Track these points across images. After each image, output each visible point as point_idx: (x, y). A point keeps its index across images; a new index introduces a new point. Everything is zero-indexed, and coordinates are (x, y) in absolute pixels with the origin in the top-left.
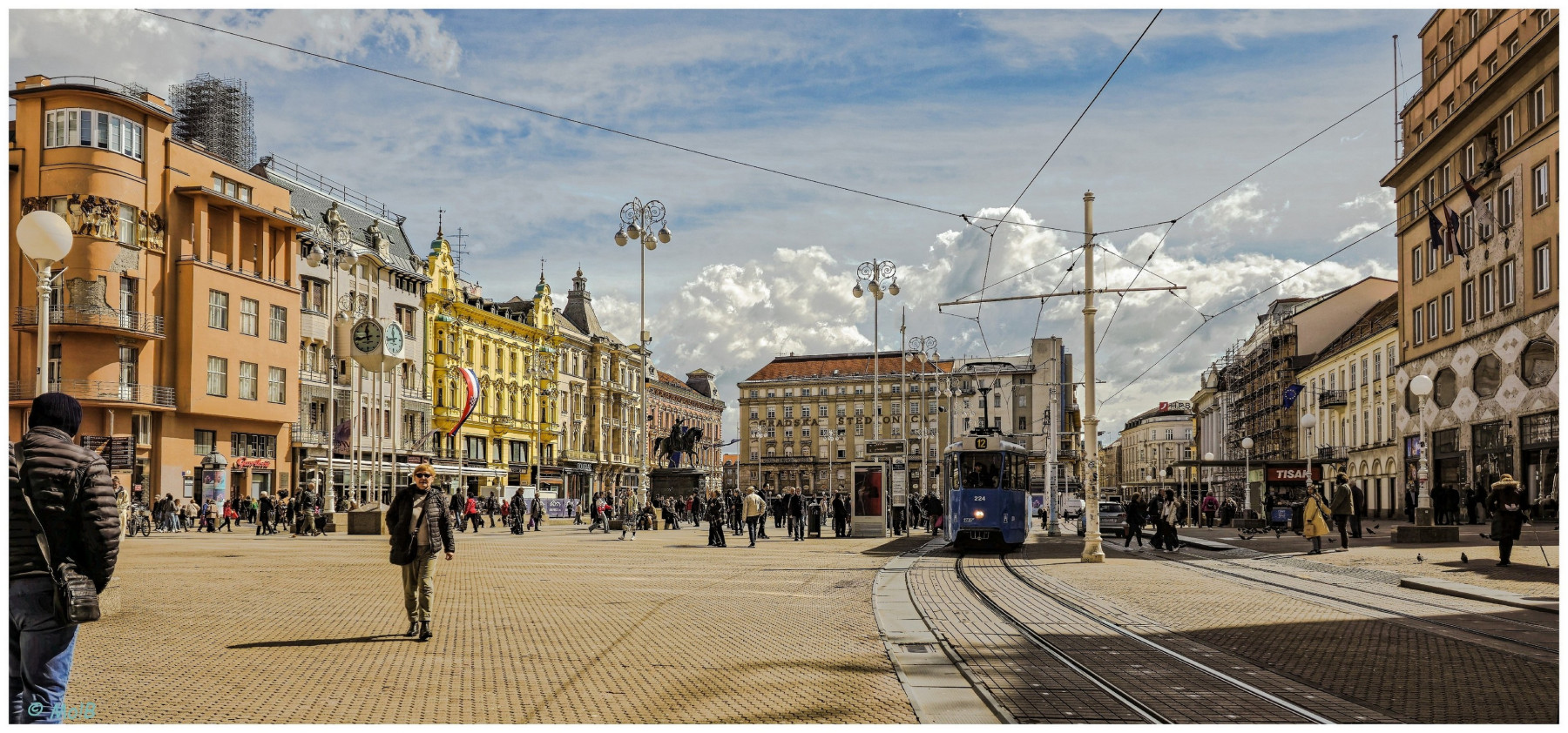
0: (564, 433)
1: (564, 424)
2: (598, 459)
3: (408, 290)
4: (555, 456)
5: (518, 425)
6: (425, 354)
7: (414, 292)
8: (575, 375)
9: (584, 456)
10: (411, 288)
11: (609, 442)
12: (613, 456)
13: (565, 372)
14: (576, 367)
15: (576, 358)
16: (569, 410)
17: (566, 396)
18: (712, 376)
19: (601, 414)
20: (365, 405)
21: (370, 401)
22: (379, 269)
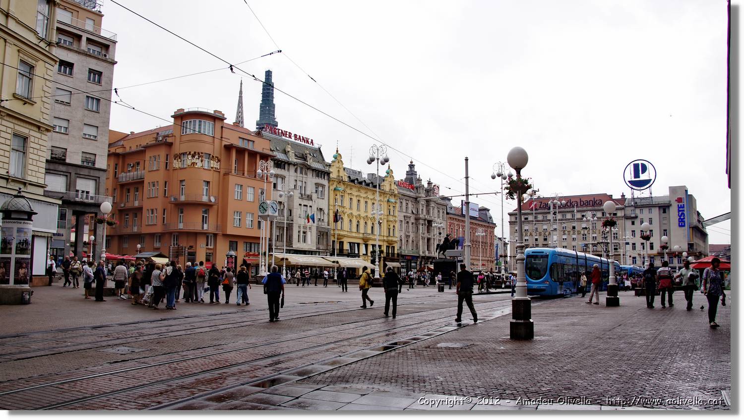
0: (401, 241)
1: (401, 236)
2: (419, 253)
3: (321, 177)
4: (396, 252)
5: (376, 237)
6: (329, 205)
7: (324, 178)
8: (407, 212)
9: (412, 252)
12: (427, 252)
13: (401, 211)
14: (407, 208)
15: (407, 204)
16: (403, 230)
17: (402, 223)
18: (488, 210)
19: (421, 231)
20: (300, 230)
21: (302, 227)
22: (308, 169)
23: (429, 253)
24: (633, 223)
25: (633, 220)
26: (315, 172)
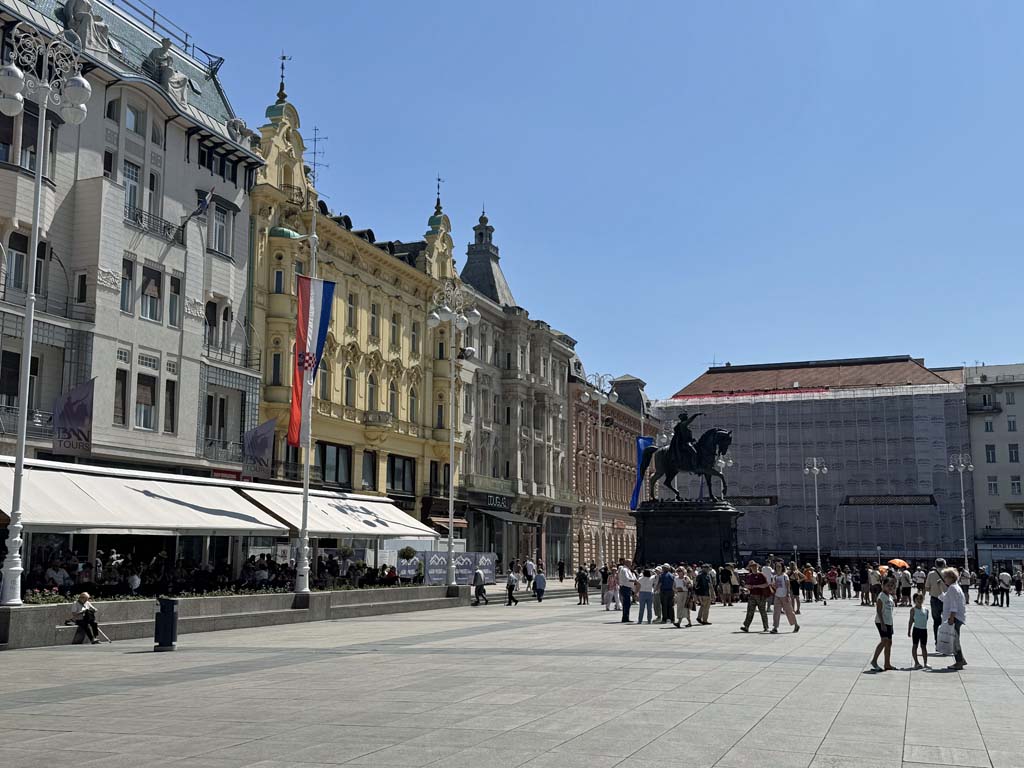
2: (514, 490)
3: (222, 173)
4: (455, 482)
5: (402, 429)
6: (250, 291)
7: (234, 179)
9: (495, 484)
10: (228, 172)
11: (529, 465)
12: (535, 486)
14: (483, 349)
17: (470, 392)
18: (642, 385)
19: (518, 422)
20: (125, 366)
21: (135, 358)
22: (166, 122)
23: (539, 490)
24: (989, 428)
25: (989, 419)
26: (197, 144)
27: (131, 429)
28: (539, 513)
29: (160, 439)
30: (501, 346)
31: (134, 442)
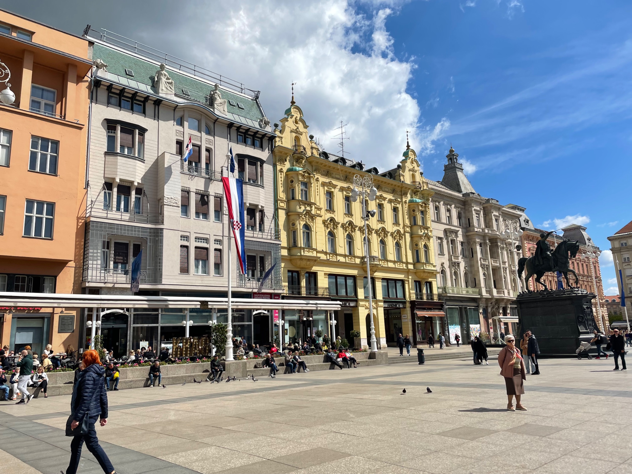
0: (443, 272)
1: (442, 264)
2: (480, 294)
3: (253, 144)
4: (435, 291)
5: (391, 265)
6: (276, 200)
7: (262, 146)
8: (450, 223)
9: (467, 292)
10: (257, 143)
11: (490, 279)
12: (495, 291)
13: (438, 220)
14: (450, 218)
15: (449, 210)
16: (446, 252)
17: (442, 242)
18: (584, 229)
19: (479, 255)
20: (185, 243)
21: (192, 239)
22: (214, 123)
23: (498, 292)
26: (236, 132)
27: (191, 275)
28: (504, 306)
29: (212, 279)
30: (463, 215)
31: (194, 282)
